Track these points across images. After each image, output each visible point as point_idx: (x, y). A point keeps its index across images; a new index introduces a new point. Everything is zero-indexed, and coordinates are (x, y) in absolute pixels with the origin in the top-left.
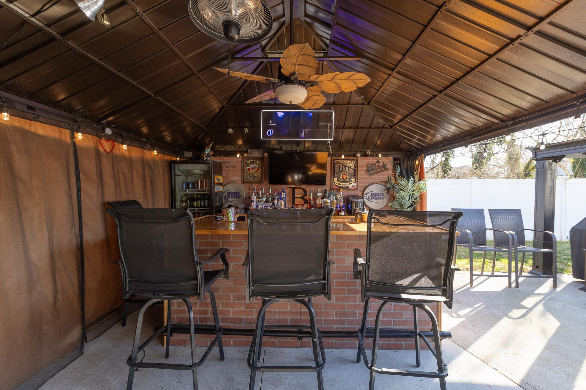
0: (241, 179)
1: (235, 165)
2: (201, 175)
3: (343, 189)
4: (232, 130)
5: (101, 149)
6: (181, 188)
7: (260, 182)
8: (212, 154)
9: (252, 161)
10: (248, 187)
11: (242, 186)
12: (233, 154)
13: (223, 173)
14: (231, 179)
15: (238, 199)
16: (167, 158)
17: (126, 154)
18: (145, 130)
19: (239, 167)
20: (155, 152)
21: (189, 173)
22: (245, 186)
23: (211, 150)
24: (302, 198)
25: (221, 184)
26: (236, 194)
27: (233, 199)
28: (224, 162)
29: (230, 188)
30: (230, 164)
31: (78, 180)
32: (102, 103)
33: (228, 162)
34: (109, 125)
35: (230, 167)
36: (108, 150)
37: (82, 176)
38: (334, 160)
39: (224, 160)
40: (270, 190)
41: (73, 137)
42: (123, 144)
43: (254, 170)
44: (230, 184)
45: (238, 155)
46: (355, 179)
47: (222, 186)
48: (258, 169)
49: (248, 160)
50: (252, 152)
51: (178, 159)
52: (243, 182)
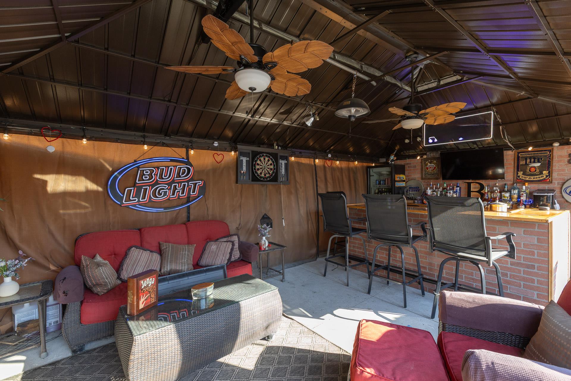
0: (420, 177)
1: (416, 166)
2: (388, 175)
3: (529, 183)
4: (408, 140)
5: (326, 165)
6: (375, 184)
7: (437, 179)
8: (395, 159)
9: (430, 161)
10: (427, 182)
11: (421, 182)
12: (415, 157)
13: (406, 172)
14: (413, 176)
15: (417, 192)
16: (365, 164)
17: (339, 166)
18: (351, 149)
19: (419, 167)
20: (356, 163)
21: (380, 174)
22: (424, 182)
23: (394, 157)
24: (479, 192)
25: (404, 181)
26: (416, 188)
27: (413, 192)
28: (408, 164)
29: (412, 184)
30: (412, 165)
31: (317, 181)
32: (329, 140)
33: (410, 164)
34: (330, 152)
35: (412, 167)
36: (329, 165)
37: (318, 179)
38: (519, 153)
39: (407, 162)
40: (445, 185)
41: (314, 162)
42: (337, 161)
43: (432, 168)
44: (412, 180)
45: (418, 158)
46: (549, 172)
47: (405, 182)
48: (435, 168)
49: (427, 161)
50: (430, 154)
51: (374, 165)
52: (422, 179)
